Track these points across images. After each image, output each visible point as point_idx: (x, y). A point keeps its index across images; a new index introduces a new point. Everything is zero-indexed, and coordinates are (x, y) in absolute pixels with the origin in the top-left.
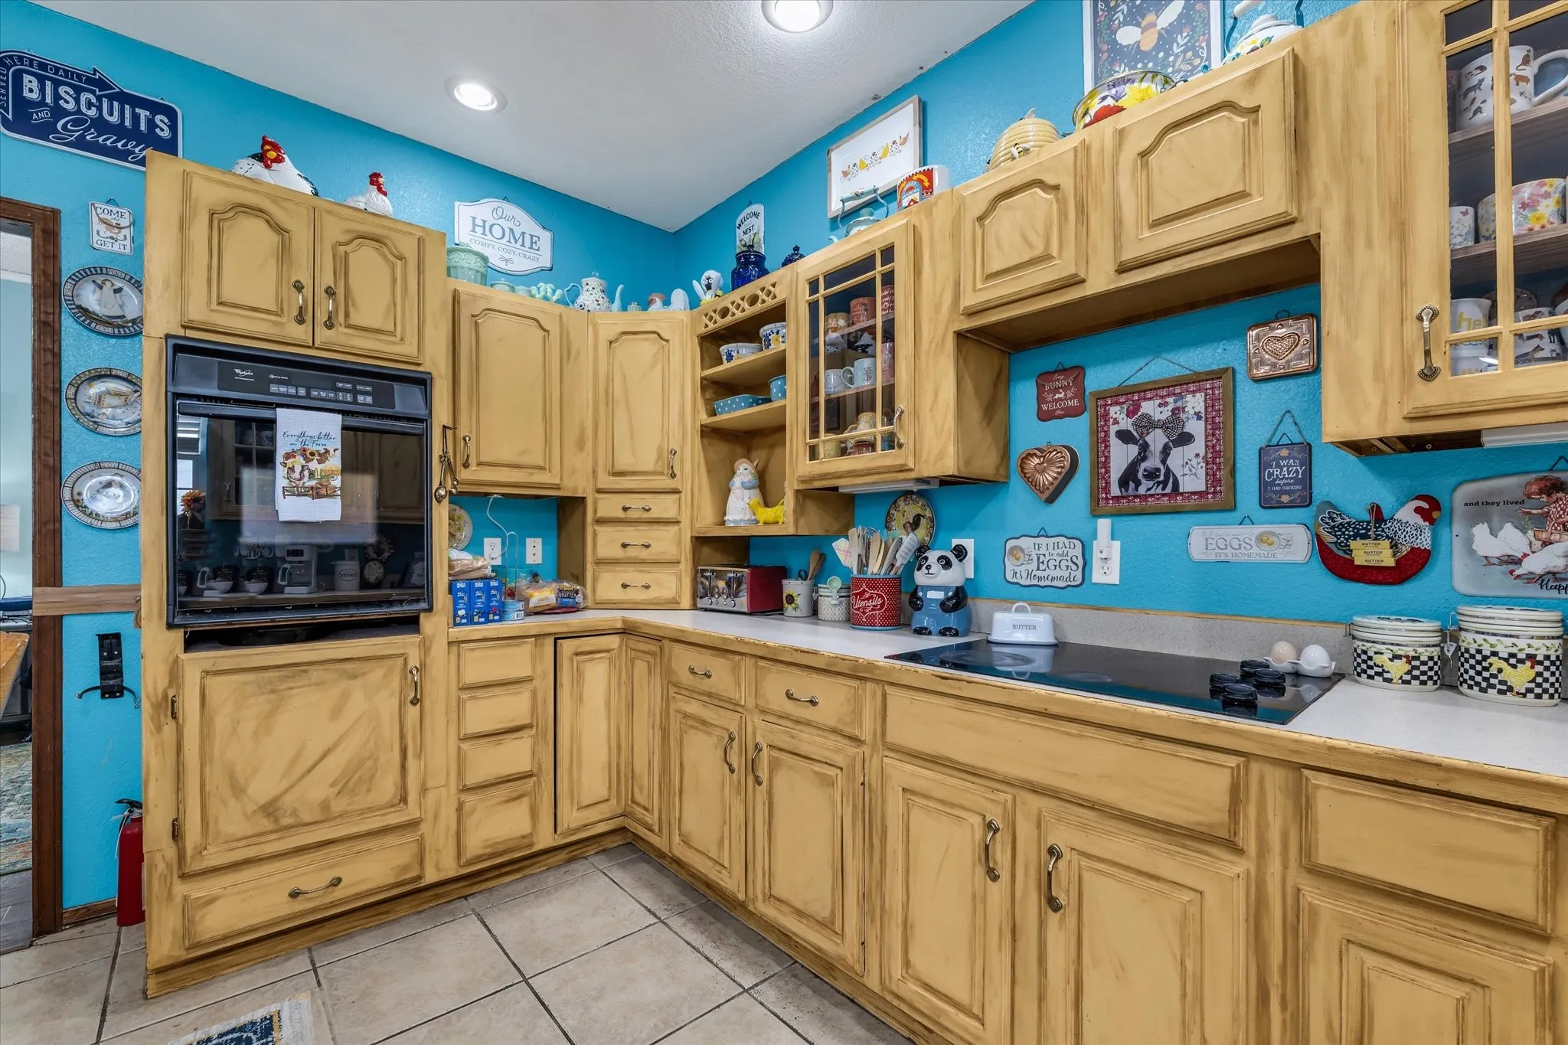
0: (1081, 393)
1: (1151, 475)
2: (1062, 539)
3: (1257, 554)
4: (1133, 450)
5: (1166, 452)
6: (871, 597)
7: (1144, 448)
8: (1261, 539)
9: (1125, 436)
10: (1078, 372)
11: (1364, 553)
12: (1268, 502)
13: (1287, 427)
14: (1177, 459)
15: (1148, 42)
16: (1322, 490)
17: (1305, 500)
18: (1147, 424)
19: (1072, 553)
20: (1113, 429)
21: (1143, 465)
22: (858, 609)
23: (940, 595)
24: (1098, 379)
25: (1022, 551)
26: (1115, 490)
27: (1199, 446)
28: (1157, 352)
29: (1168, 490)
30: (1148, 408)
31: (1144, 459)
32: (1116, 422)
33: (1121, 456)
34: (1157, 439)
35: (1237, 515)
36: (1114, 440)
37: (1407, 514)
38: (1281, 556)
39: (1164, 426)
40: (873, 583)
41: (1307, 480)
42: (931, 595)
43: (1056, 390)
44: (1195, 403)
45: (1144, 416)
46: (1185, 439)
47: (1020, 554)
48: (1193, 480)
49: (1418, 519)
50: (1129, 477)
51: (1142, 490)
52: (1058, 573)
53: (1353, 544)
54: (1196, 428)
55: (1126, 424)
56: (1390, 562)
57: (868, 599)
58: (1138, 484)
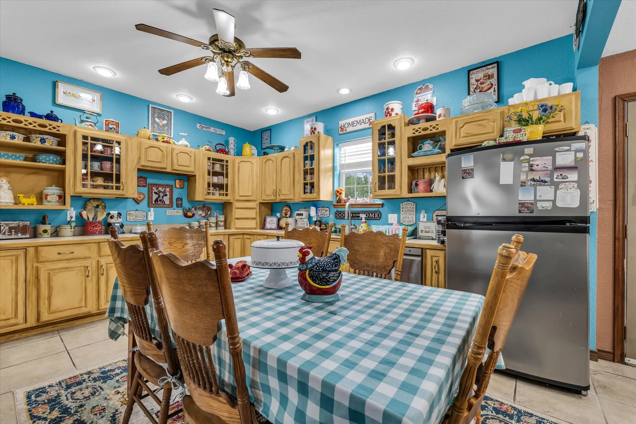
0: (146, 183)
1: (160, 200)
2: (142, 212)
3: (176, 214)
4: (157, 196)
5: (163, 197)
6: (99, 227)
7: (159, 196)
8: (177, 212)
9: (156, 193)
10: (145, 179)
12: (177, 206)
13: (179, 195)
14: (165, 198)
15: (161, 124)
16: (184, 205)
17: (182, 207)
18: (160, 192)
19: (144, 214)
20: (154, 191)
21: (159, 199)
22: (95, 230)
23: (119, 225)
24: (149, 181)
25: (132, 214)
26: (154, 203)
27: (168, 197)
28: (161, 179)
29: (163, 203)
31: (159, 198)
32: (154, 190)
33: (155, 197)
34: (161, 194)
35: (173, 208)
37: (193, 209)
38: (179, 214)
39: (163, 192)
40: (99, 223)
41: (182, 204)
43: (141, 181)
44: (168, 190)
45: (159, 190)
46: (166, 195)
47: (131, 215)
48: (167, 202)
49: (194, 210)
50: (156, 200)
51: (159, 203)
52: (141, 218)
53: (188, 213)
54: (168, 194)
55: (156, 191)
56: (191, 215)
57: (98, 227)
58: (158, 202)
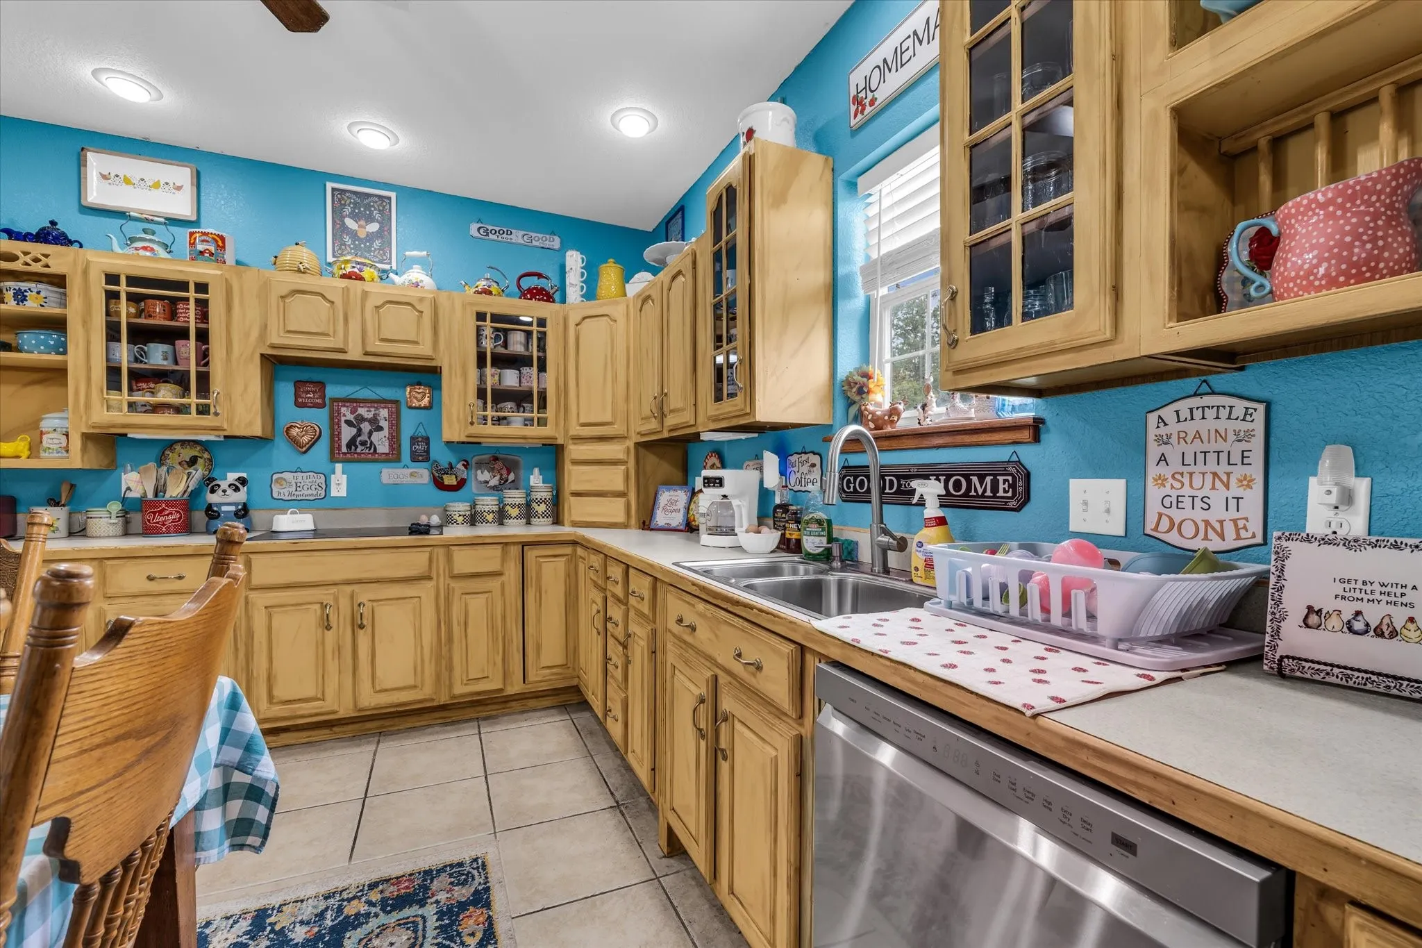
0: (323, 397)
1: (363, 443)
2: (312, 474)
3: (409, 480)
4: (354, 431)
5: (370, 434)
6: (171, 513)
7: (360, 430)
8: (411, 475)
9: (349, 423)
10: (321, 385)
11: (449, 480)
12: (415, 458)
13: (421, 429)
14: (376, 437)
15: (362, 234)
16: (434, 454)
17: (427, 459)
18: (361, 419)
19: (318, 481)
20: (343, 419)
21: (359, 439)
22: (158, 523)
23: (233, 508)
24: (332, 391)
25: (285, 480)
26: (344, 449)
27: (386, 432)
28: (366, 385)
29: (372, 451)
30: (362, 411)
31: (360, 435)
32: (344, 415)
33: (347, 433)
34: (366, 427)
35: (402, 464)
36: (343, 425)
37: (460, 466)
38: (419, 481)
39: (370, 421)
40: (170, 503)
41: (427, 452)
42: (224, 508)
43: (308, 392)
44: (384, 413)
45: (359, 415)
46: (380, 429)
47: (284, 482)
48: (383, 448)
49: (463, 468)
50: (352, 443)
51: (359, 450)
52: (310, 492)
53: (445, 477)
54: (384, 424)
55: (350, 417)
56: (455, 483)
57: (168, 515)
58: (356, 447)
